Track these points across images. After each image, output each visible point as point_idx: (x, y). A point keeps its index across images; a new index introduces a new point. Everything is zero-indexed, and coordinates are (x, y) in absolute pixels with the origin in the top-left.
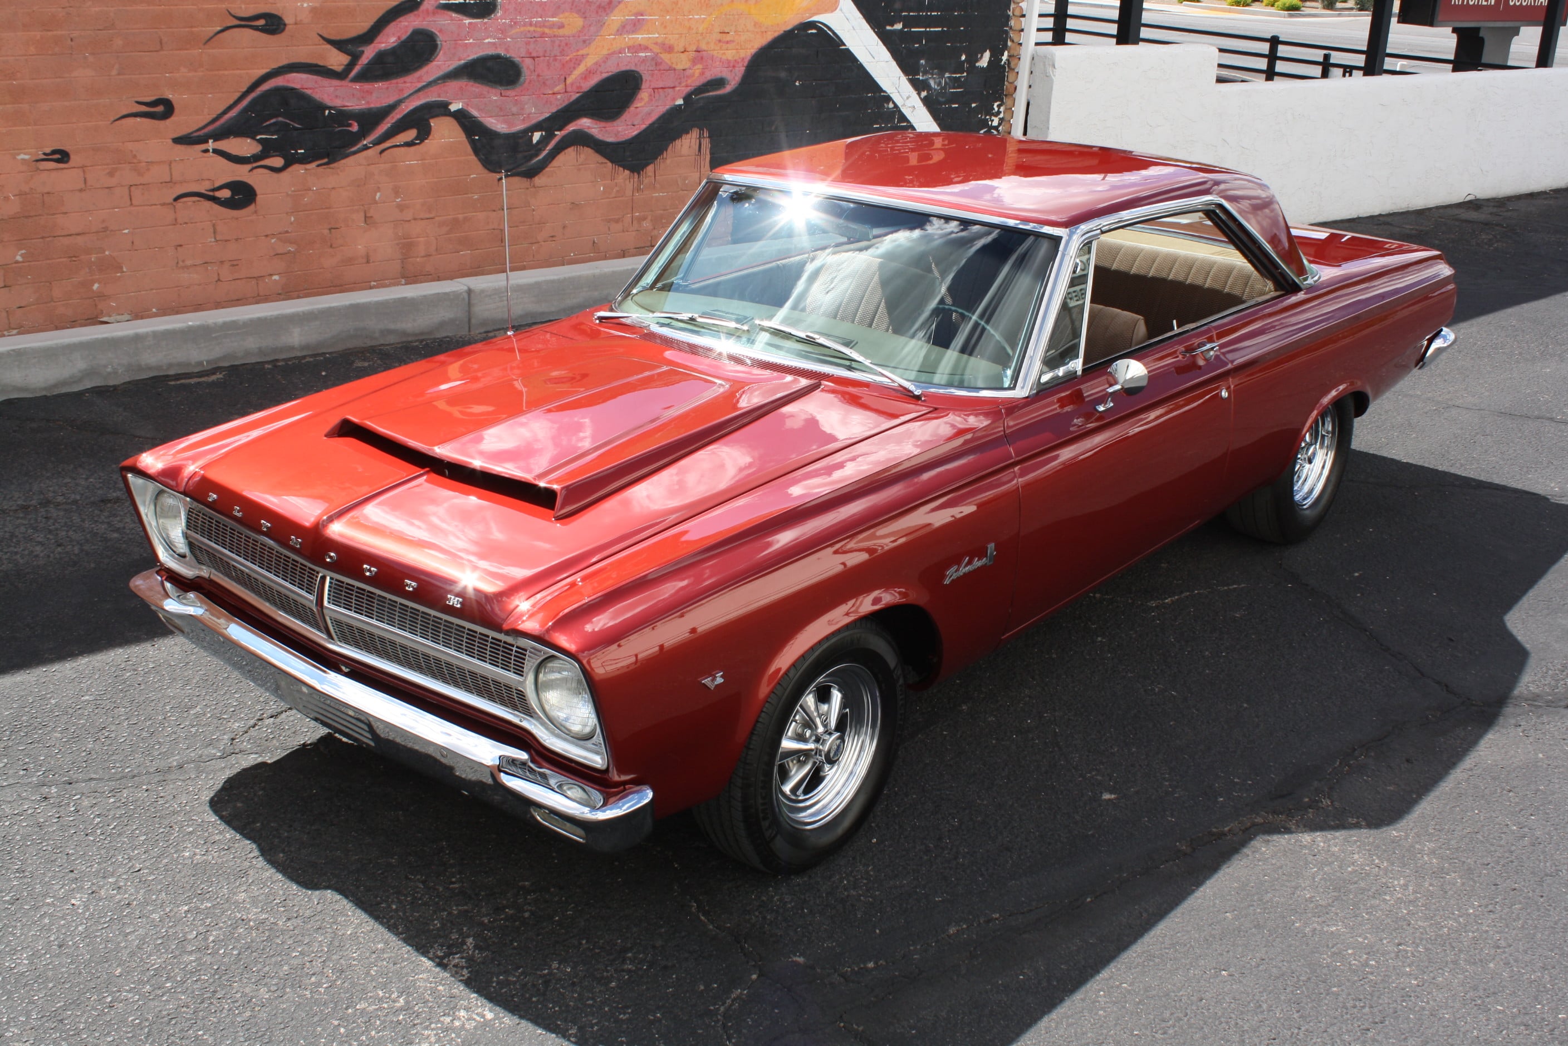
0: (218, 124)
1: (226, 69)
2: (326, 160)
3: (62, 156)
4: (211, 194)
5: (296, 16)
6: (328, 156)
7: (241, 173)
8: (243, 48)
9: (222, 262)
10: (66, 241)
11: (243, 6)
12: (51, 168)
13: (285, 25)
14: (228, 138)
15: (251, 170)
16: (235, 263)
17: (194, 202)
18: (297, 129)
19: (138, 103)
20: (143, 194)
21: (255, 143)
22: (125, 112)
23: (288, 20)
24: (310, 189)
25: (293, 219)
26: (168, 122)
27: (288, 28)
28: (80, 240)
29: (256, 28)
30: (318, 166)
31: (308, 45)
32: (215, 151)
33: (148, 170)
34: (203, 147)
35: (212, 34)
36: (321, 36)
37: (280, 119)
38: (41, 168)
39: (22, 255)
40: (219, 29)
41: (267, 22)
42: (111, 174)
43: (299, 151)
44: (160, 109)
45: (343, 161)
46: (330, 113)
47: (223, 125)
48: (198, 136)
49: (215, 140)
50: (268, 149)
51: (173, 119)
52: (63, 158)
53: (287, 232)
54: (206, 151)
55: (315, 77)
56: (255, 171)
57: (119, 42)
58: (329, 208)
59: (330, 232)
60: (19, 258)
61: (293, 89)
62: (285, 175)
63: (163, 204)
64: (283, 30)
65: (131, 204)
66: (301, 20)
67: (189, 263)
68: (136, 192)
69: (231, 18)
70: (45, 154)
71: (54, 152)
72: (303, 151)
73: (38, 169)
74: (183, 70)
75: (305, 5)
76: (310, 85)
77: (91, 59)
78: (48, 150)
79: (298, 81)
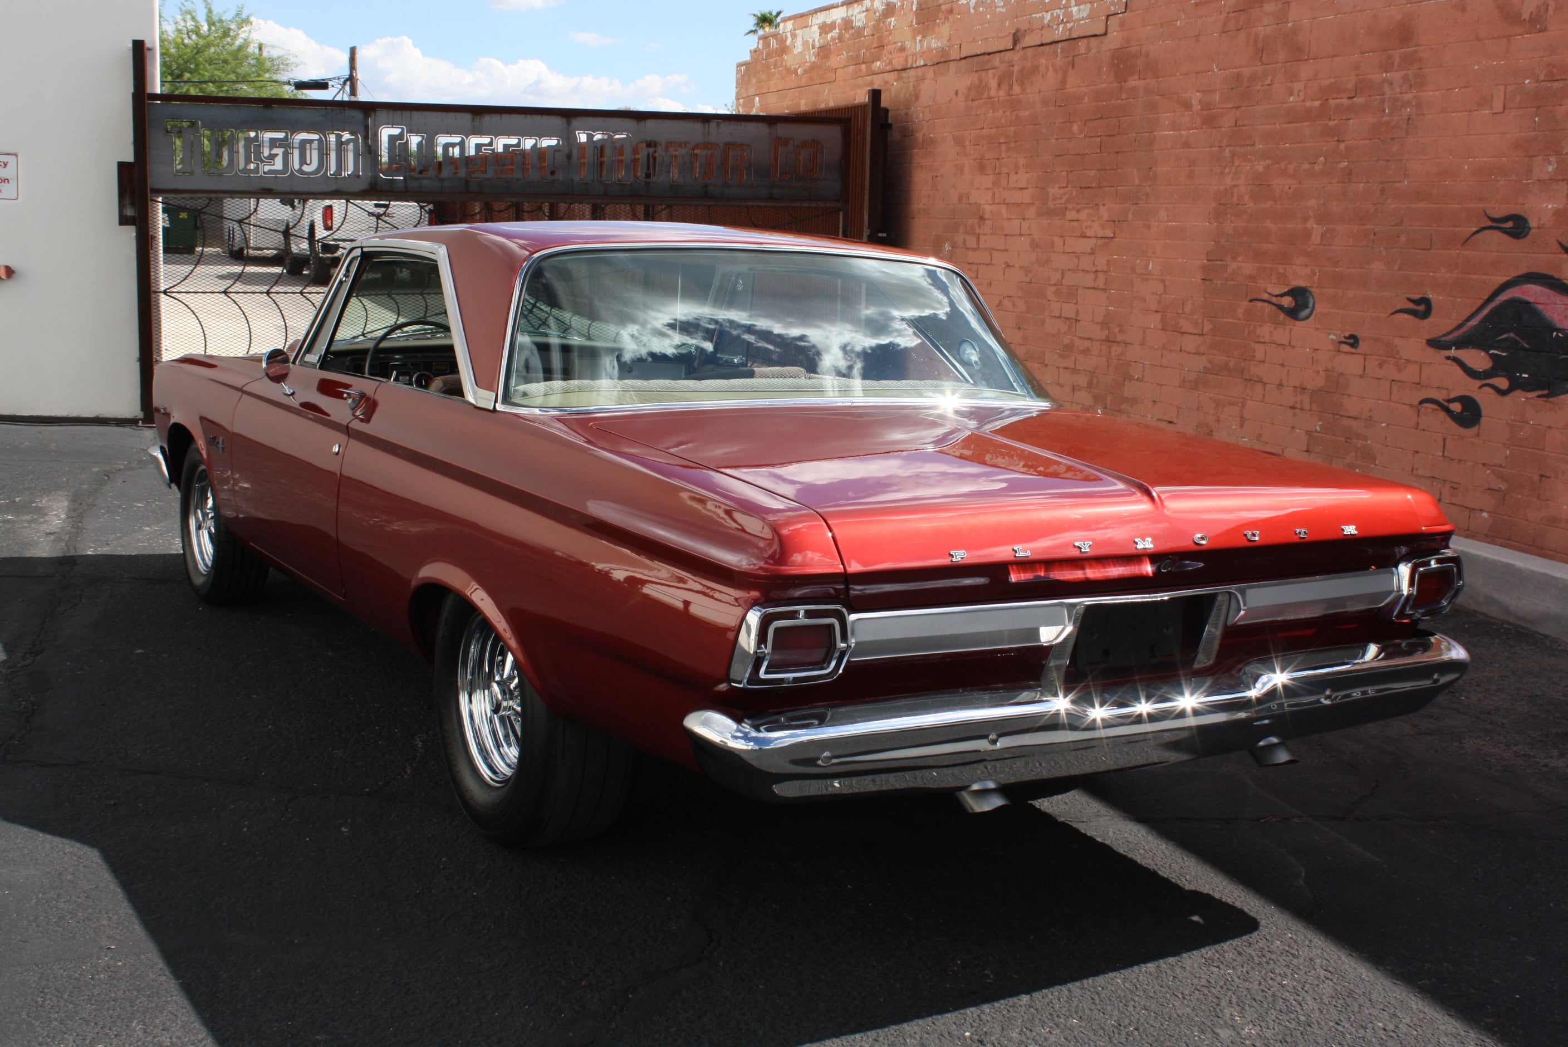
0: (1460, 332)
1: (1475, 274)
2: (1546, 392)
3: (1353, 341)
4: (1446, 404)
5: (1540, 219)
6: (1549, 389)
7: (1471, 387)
8: (1492, 252)
9: (1445, 481)
10: (1346, 422)
11: (1497, 206)
12: (1345, 350)
13: (1530, 229)
14: (1467, 347)
15: (1480, 387)
16: (1455, 486)
17: (1433, 410)
18: (1525, 349)
19: (1409, 300)
20: (1399, 391)
21: (1487, 358)
22: (1398, 308)
23: (1533, 223)
24: (1527, 422)
25: (1508, 452)
26: (1426, 322)
27: (1533, 231)
28: (1354, 424)
29: (1504, 231)
30: (1539, 396)
31: (1546, 253)
32: (1456, 360)
33: (1405, 367)
34: (1447, 353)
35: (1469, 235)
36: (1560, 244)
37: (1512, 335)
38: (1341, 349)
39: (1320, 426)
40: (1475, 229)
41: (1514, 224)
42: (1381, 366)
43: (1524, 375)
44: (1422, 308)
45: (1562, 397)
46: (1557, 335)
47: (1465, 332)
48: (1445, 341)
49: (1456, 349)
50: (1498, 367)
51: (1430, 319)
52: (1355, 343)
53: (1501, 466)
54: (1448, 358)
55: (1548, 291)
56: (1484, 388)
57: (1403, 238)
58: (1543, 450)
59: (1540, 480)
60: (1318, 428)
61: (1528, 303)
62: (1508, 399)
63: (1411, 406)
64: (1527, 234)
65: (1390, 400)
66: (1543, 224)
67: (1421, 472)
68: (1395, 388)
69: (1486, 218)
70: (1345, 338)
71: (1352, 337)
72: (1526, 376)
73: (1339, 351)
74: (1443, 270)
75: (1550, 206)
76: (1541, 300)
77: (1384, 253)
78: (1347, 334)
79: (1532, 293)
